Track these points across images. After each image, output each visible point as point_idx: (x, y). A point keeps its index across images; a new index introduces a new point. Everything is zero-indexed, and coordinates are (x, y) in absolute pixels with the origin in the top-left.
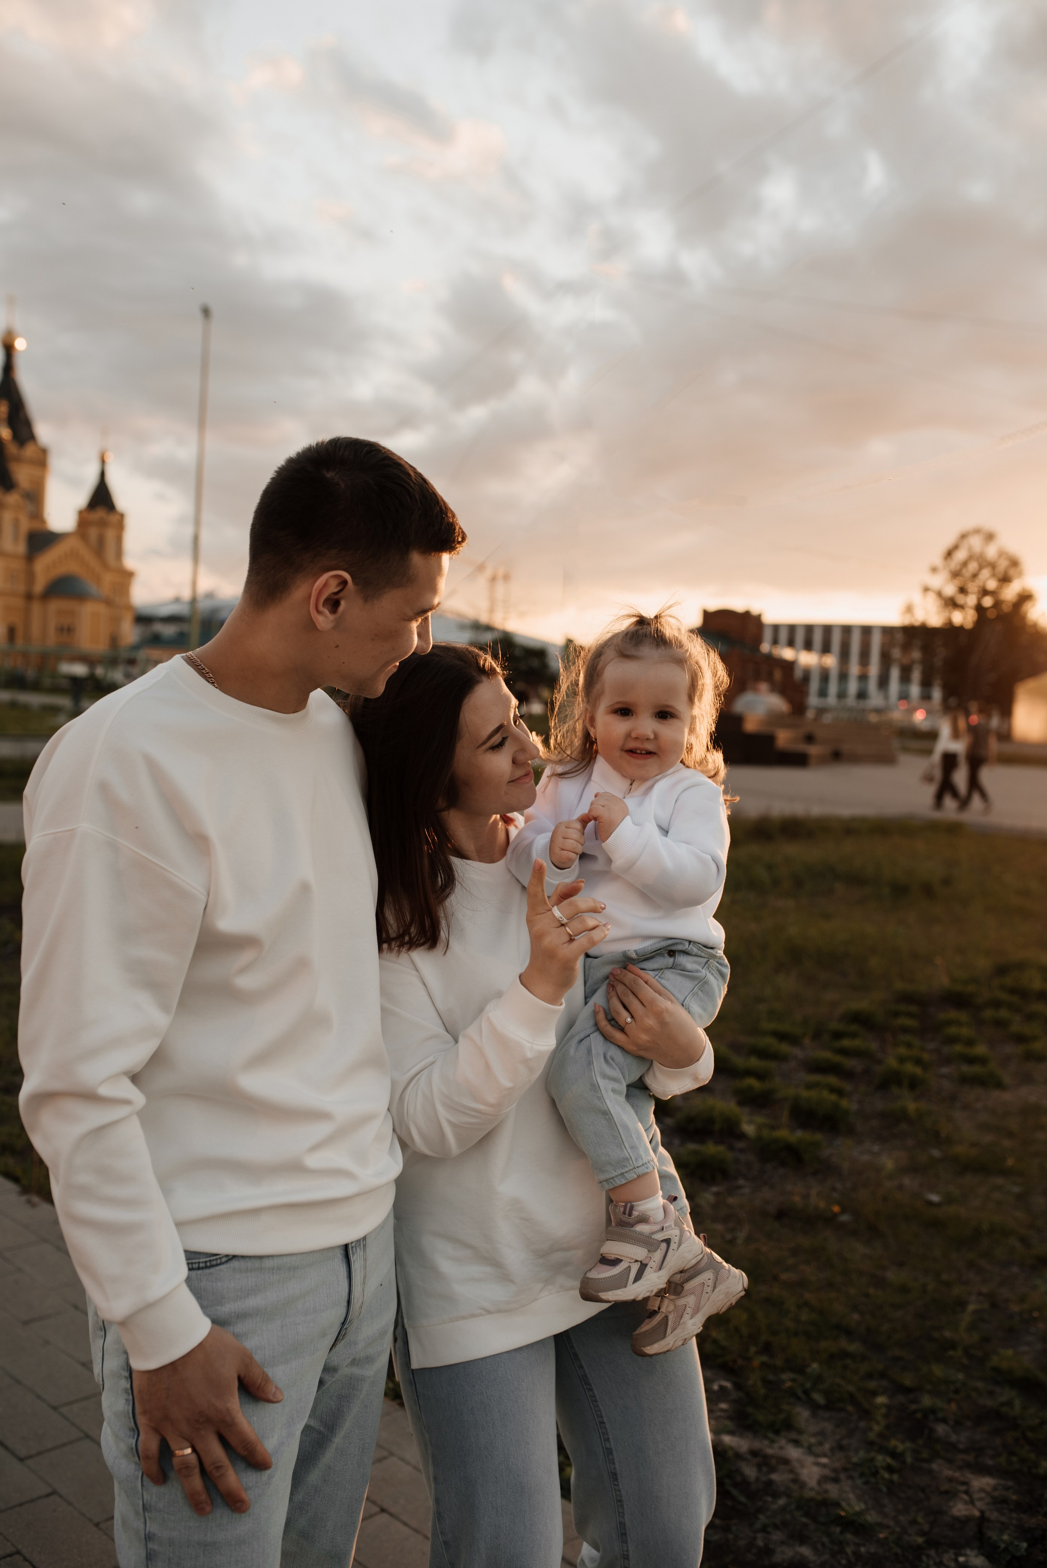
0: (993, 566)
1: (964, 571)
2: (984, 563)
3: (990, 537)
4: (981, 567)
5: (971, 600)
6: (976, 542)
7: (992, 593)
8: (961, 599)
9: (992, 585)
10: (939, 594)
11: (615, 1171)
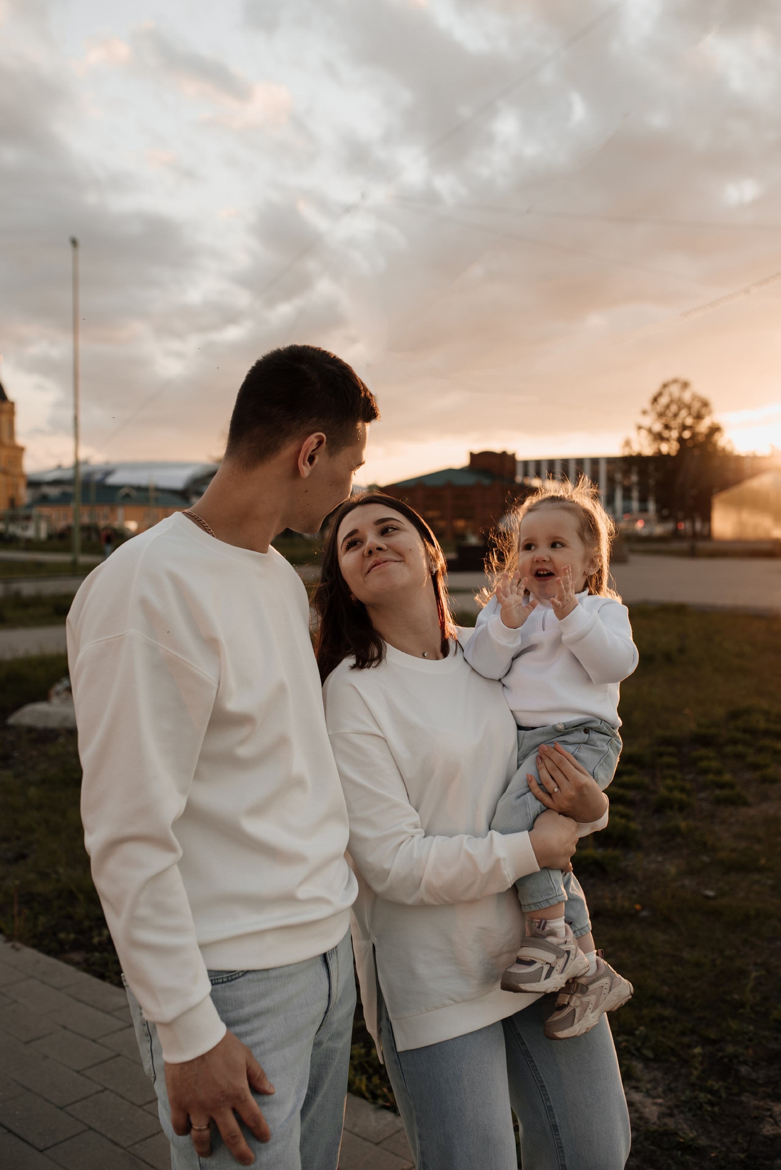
0: (689, 407)
1: (667, 412)
2: (682, 405)
3: (685, 385)
4: (680, 409)
5: (674, 434)
6: (675, 390)
7: (690, 428)
8: (666, 434)
9: (689, 421)
10: (650, 431)
11: (542, 897)
